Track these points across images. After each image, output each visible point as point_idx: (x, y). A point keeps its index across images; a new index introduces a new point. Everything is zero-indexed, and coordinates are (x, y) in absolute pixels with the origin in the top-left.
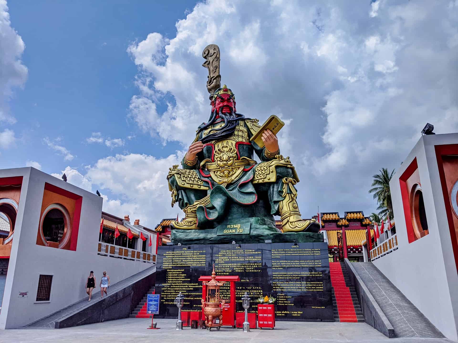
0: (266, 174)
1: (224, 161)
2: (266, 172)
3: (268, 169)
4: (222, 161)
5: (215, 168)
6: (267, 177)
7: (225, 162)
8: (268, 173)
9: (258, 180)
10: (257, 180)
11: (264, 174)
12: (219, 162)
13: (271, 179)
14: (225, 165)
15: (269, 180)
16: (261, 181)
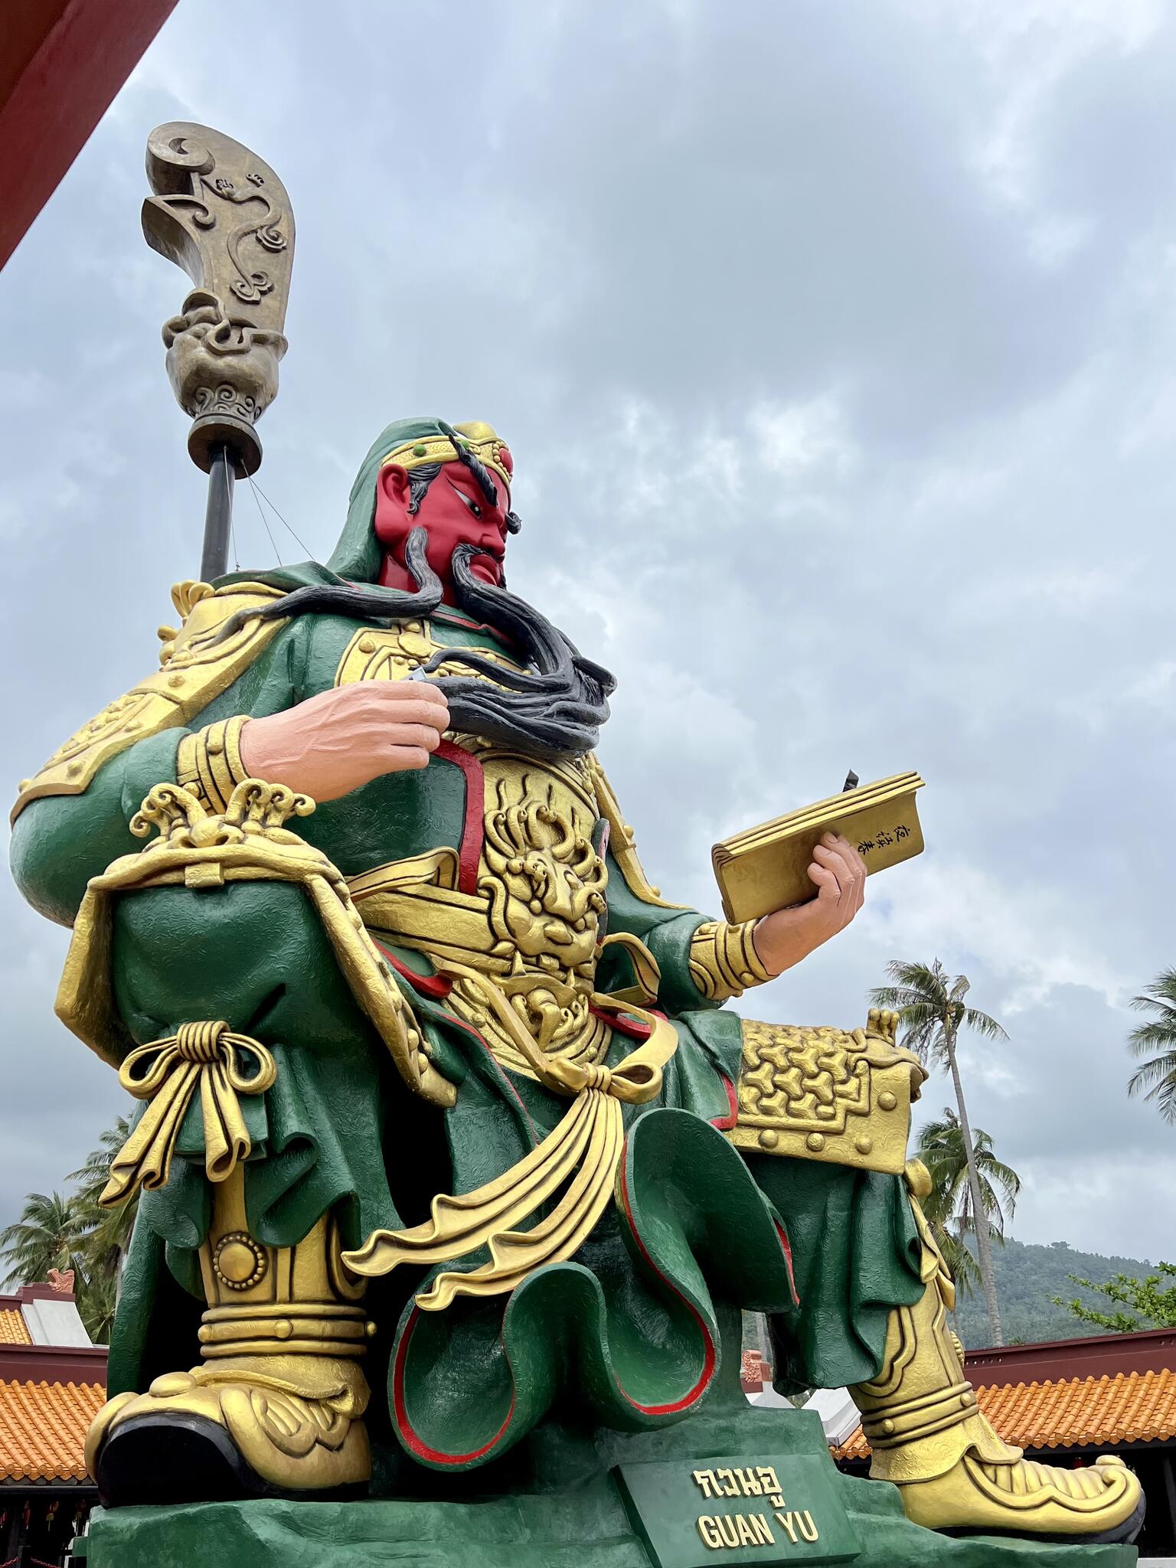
0: (849, 1112)
1: (559, 917)
2: (842, 1096)
3: (865, 1079)
4: (544, 911)
5: (473, 942)
6: (849, 1130)
7: (559, 928)
8: (862, 1105)
9: (769, 1134)
10: (762, 1128)
11: (830, 1103)
12: (516, 909)
13: (875, 1153)
14: (552, 948)
15: (862, 1151)
16: (790, 1144)
